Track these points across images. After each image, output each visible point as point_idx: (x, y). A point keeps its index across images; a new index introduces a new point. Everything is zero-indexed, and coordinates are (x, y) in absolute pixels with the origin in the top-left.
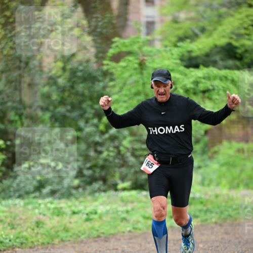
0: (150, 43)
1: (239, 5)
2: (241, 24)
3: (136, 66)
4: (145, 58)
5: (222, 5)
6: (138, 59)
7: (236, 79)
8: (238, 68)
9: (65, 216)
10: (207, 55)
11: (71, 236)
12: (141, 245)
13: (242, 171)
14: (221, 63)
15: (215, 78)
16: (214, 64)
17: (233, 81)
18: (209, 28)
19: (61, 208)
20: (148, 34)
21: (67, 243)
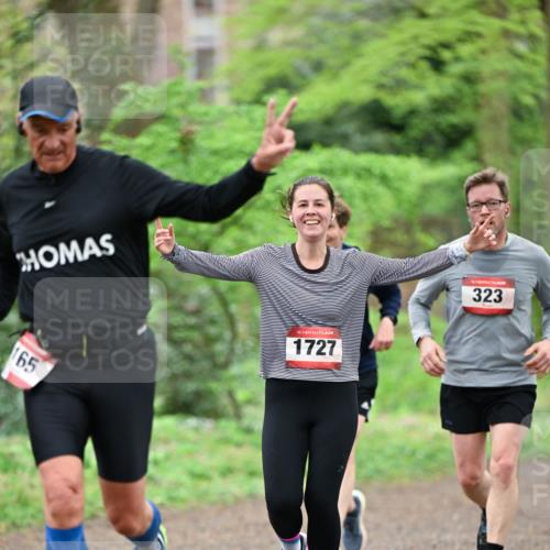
0: (205, 95)
1: (396, 12)
2: (403, 54)
3: (174, 145)
4: (195, 128)
5: (361, 14)
6: (178, 130)
7: (391, 173)
8: (397, 151)
9: (19, 471)
10: (328, 122)
11: (33, 516)
12: (185, 535)
13: (404, 373)
14: (358, 139)
15: (345, 171)
16: (344, 141)
17: (384, 179)
18: (332, 62)
19: (12, 455)
20: (200, 75)
21: (25, 531)
